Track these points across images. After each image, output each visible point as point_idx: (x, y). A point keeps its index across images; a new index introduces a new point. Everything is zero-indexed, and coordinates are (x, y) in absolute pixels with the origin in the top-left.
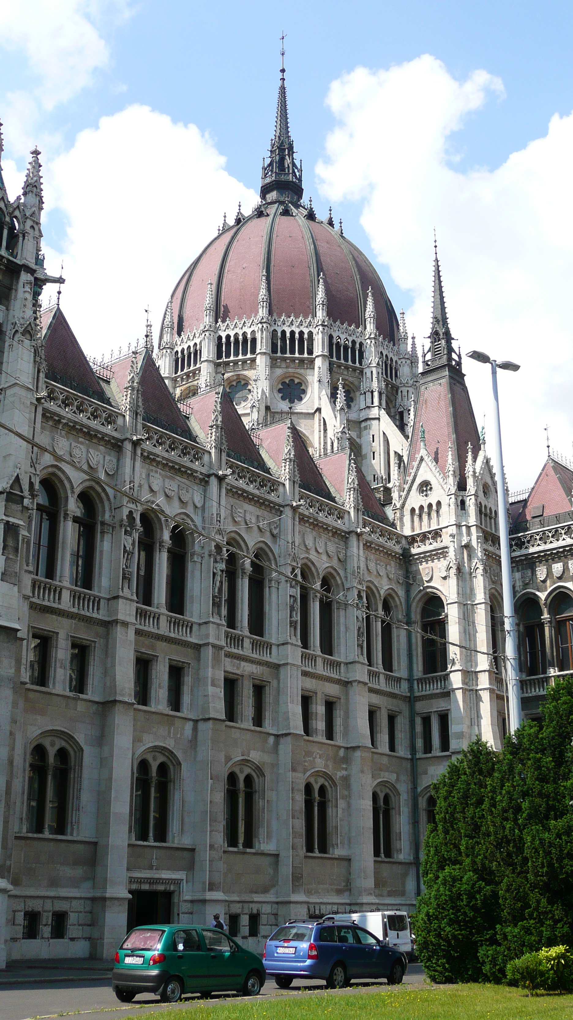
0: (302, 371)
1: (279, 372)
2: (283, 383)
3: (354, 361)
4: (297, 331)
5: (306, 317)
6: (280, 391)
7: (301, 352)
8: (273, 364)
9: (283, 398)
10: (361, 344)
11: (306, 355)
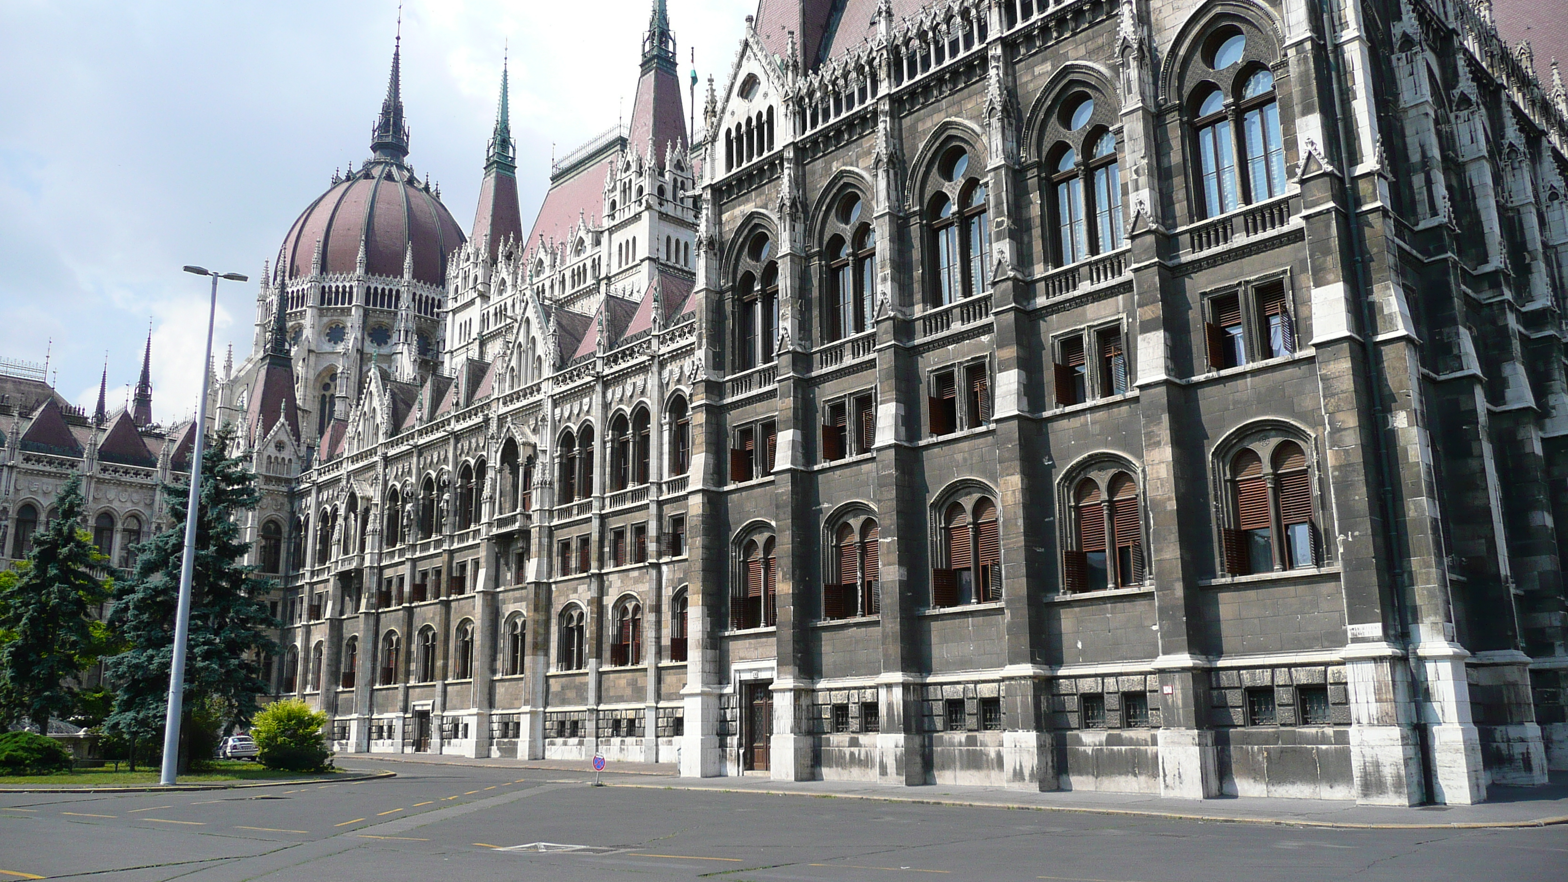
0: (343, 318)
1: (325, 320)
2: (331, 328)
3: (389, 306)
4: (341, 285)
5: (348, 274)
6: (328, 334)
7: (343, 303)
8: (321, 313)
9: (329, 341)
10: (398, 291)
11: (346, 305)
